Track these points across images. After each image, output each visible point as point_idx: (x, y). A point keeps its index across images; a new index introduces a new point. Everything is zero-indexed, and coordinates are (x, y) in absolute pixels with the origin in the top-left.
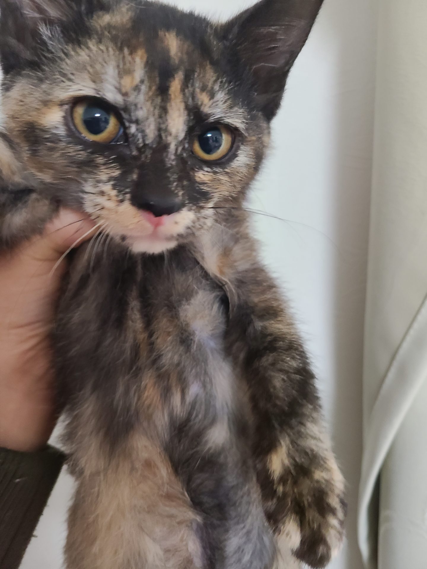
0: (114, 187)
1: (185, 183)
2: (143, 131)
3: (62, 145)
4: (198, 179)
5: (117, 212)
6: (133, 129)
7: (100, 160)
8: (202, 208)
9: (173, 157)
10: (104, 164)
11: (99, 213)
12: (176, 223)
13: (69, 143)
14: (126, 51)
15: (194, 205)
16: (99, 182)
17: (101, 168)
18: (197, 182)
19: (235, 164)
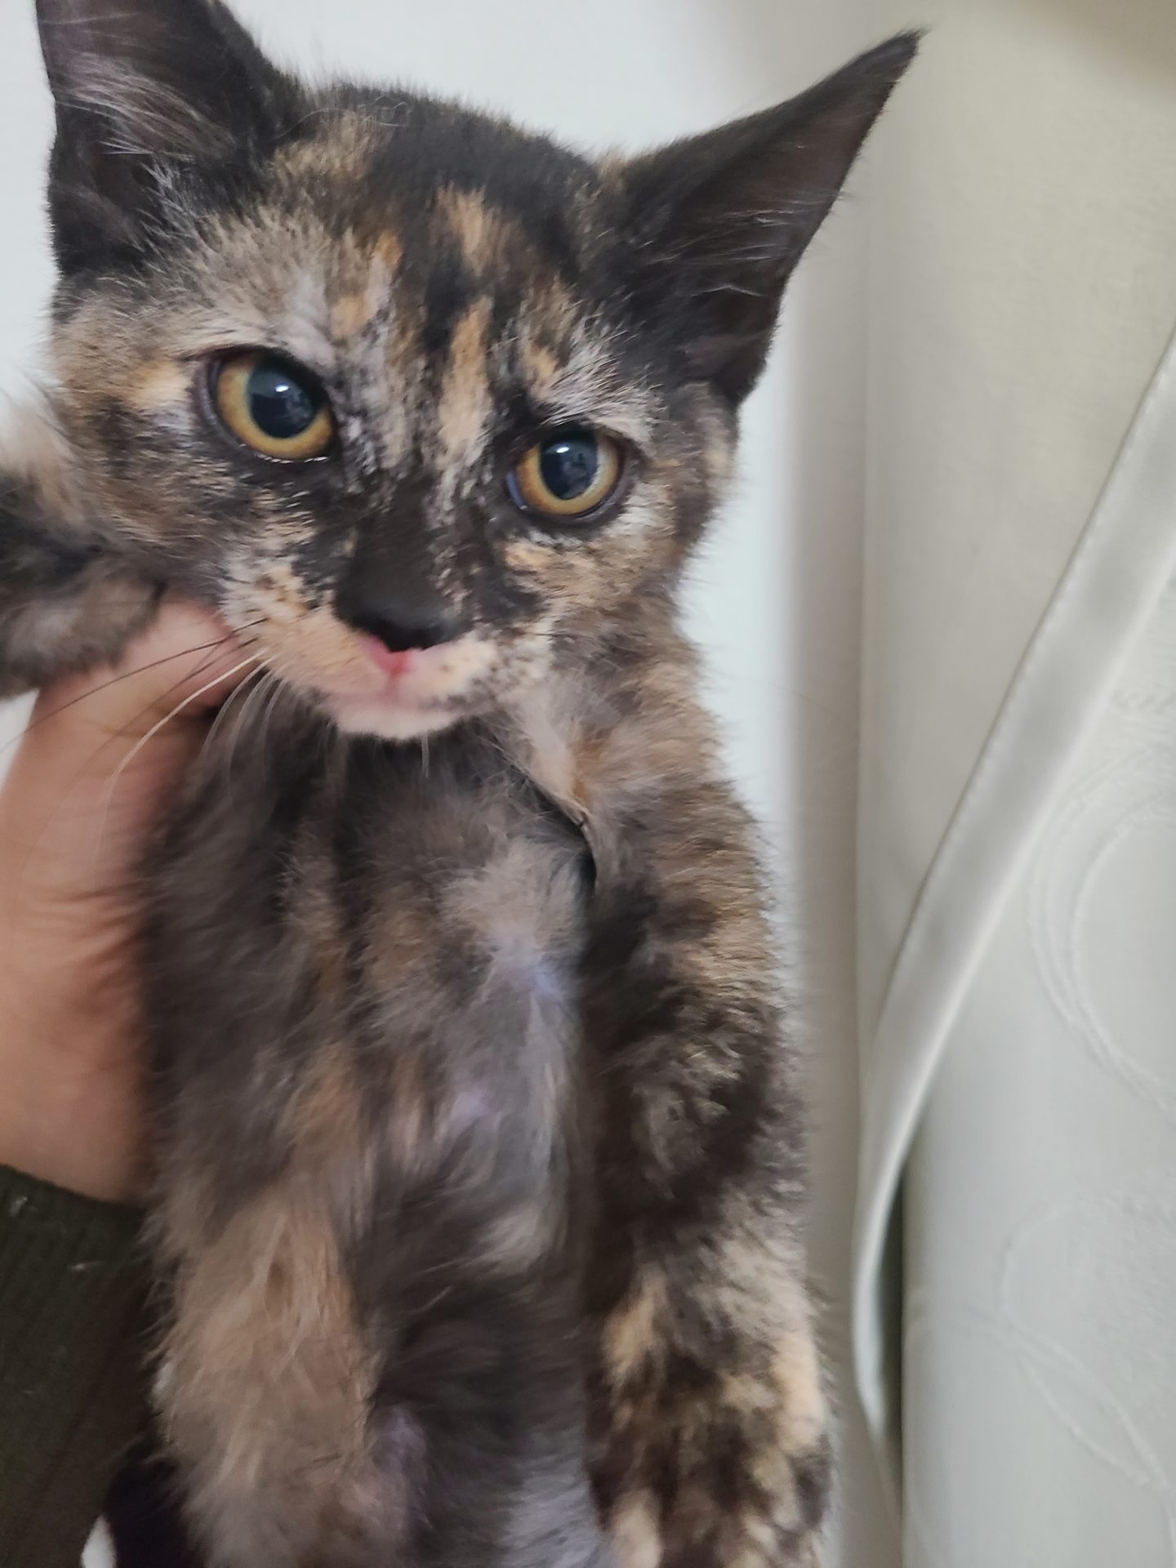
0: (297, 569)
1: (476, 570)
2: (377, 437)
3: (180, 457)
4: (511, 561)
5: (299, 631)
6: (354, 430)
7: (267, 500)
8: (518, 633)
9: (447, 506)
10: (276, 512)
11: (256, 629)
12: (446, 669)
13: (198, 454)
14: (349, 238)
15: (497, 625)
16: (261, 553)
17: (267, 521)
18: (511, 570)
19: (614, 531)
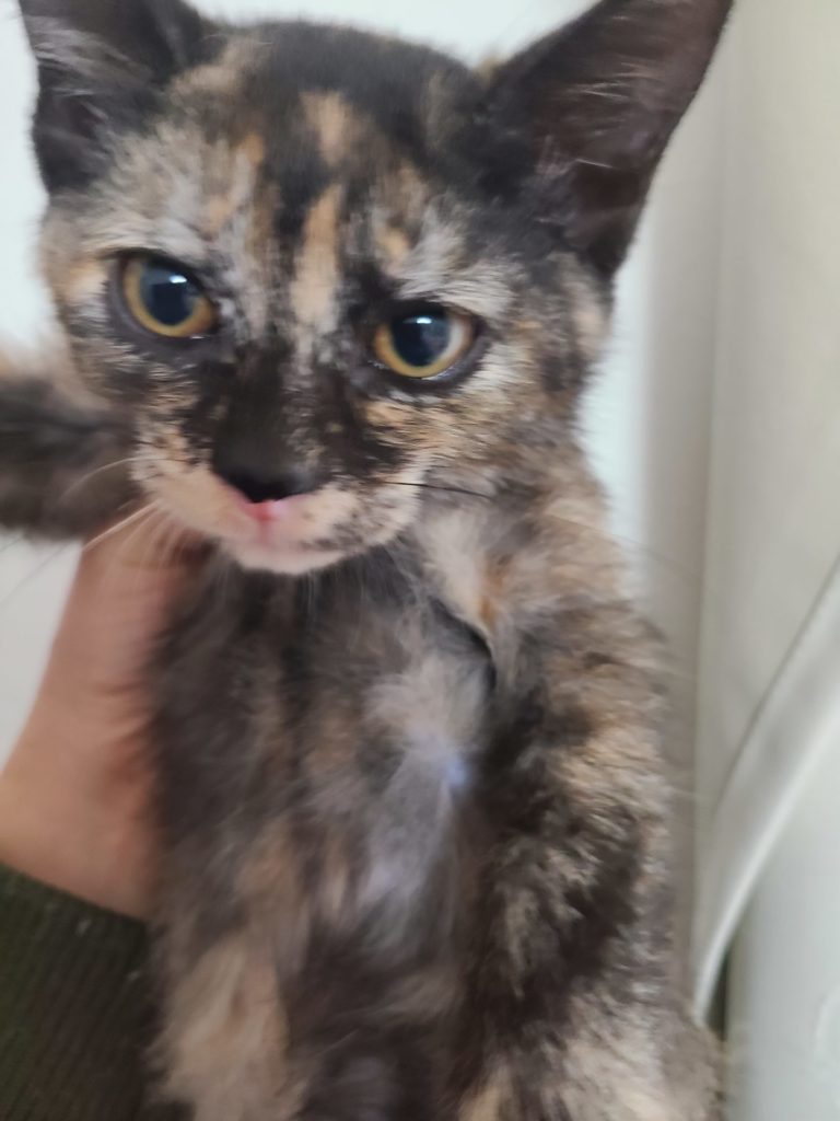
1: (335, 428)
2: (242, 314)
3: (96, 341)
4: (373, 419)
5: (183, 486)
9: (305, 371)
10: (169, 382)
13: (108, 337)
14: (222, 143)
15: (358, 476)
16: (155, 418)
18: (370, 426)
19: (473, 387)
